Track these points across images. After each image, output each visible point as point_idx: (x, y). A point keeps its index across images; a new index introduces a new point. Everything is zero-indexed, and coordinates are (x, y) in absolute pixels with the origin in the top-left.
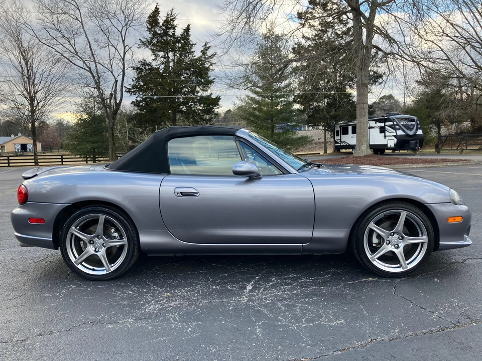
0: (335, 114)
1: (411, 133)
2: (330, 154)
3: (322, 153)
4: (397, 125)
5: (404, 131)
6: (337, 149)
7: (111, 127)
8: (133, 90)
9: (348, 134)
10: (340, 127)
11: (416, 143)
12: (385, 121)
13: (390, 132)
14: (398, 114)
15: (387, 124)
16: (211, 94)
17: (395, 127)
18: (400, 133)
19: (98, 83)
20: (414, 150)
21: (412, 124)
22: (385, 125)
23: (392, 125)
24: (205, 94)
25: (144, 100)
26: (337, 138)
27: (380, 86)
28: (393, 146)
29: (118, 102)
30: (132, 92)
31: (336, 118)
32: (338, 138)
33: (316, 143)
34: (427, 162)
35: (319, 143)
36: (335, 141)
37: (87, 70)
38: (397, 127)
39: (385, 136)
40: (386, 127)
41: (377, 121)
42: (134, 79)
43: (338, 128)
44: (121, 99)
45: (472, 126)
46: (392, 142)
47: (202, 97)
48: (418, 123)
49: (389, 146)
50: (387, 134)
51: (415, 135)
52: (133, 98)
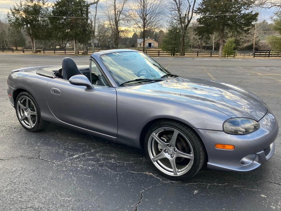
8: (198, 12)
16: (252, 12)
19: (179, 8)
29: (189, 19)
42: (200, 4)
44: (191, 18)
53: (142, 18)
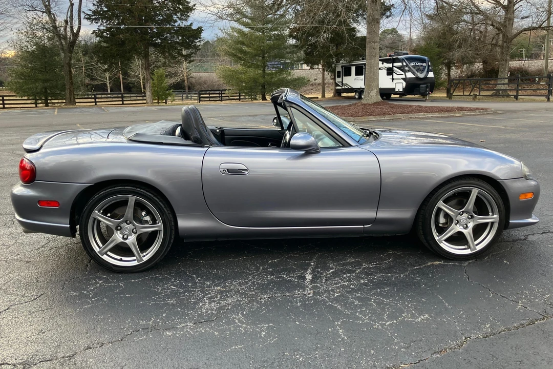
0: (336, 51)
1: (422, 76)
2: (330, 100)
3: (320, 96)
4: (407, 66)
5: (413, 73)
6: (338, 93)
7: (67, 62)
8: (94, 17)
9: (350, 75)
10: (342, 67)
11: (427, 87)
12: (393, 61)
13: (399, 75)
14: (407, 54)
15: (395, 64)
16: (191, 24)
17: (404, 69)
18: (410, 75)
19: (48, 6)
20: (424, 95)
21: (422, 66)
22: (393, 66)
23: (401, 67)
24: (184, 24)
25: (108, 29)
26: (338, 80)
27: (388, 19)
28: (401, 90)
30: (93, 19)
31: (339, 56)
32: (340, 80)
33: (312, 85)
34: (443, 111)
35: (315, 84)
36: (336, 83)
38: (407, 68)
39: (393, 79)
40: (394, 68)
41: (384, 61)
42: (95, 3)
43: (339, 69)
44: (79, 28)
45: (484, 68)
46: (400, 86)
47: (180, 28)
48: (430, 64)
49: (397, 90)
50: (395, 76)
51: (426, 78)
52: (95, 27)
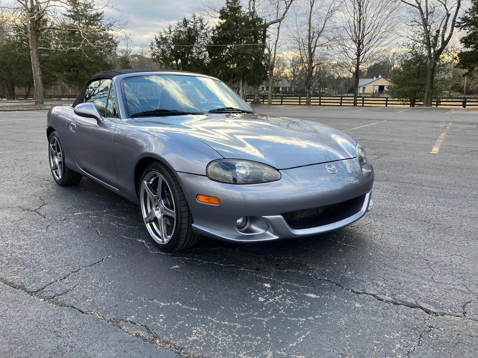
7: (431, 68)
8: (463, 25)
19: (426, 20)
29: (445, 39)
30: (463, 26)
37: (416, 7)
42: (468, 11)
44: (450, 36)
52: (464, 33)
53: (355, 41)
